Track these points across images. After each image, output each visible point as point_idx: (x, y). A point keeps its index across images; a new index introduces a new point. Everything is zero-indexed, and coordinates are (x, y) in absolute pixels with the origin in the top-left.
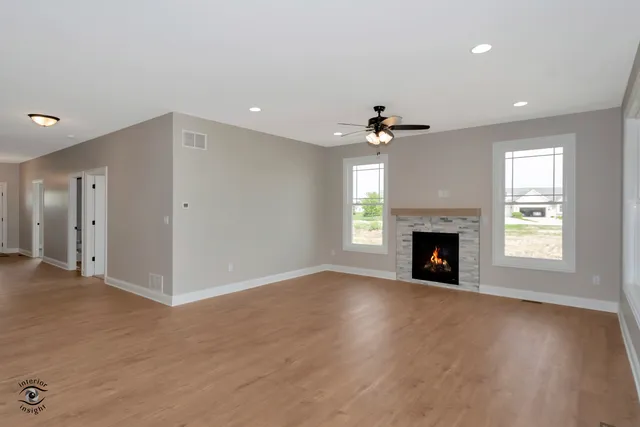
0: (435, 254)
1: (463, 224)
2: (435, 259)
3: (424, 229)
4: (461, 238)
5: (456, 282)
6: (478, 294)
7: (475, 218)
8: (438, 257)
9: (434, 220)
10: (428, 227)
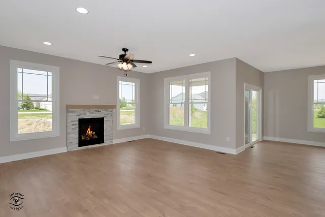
0: (89, 129)
1: (106, 112)
2: (89, 132)
3: (86, 117)
4: (105, 120)
5: (103, 142)
6: (112, 145)
7: (111, 110)
8: (91, 131)
9: (91, 111)
10: (88, 115)
